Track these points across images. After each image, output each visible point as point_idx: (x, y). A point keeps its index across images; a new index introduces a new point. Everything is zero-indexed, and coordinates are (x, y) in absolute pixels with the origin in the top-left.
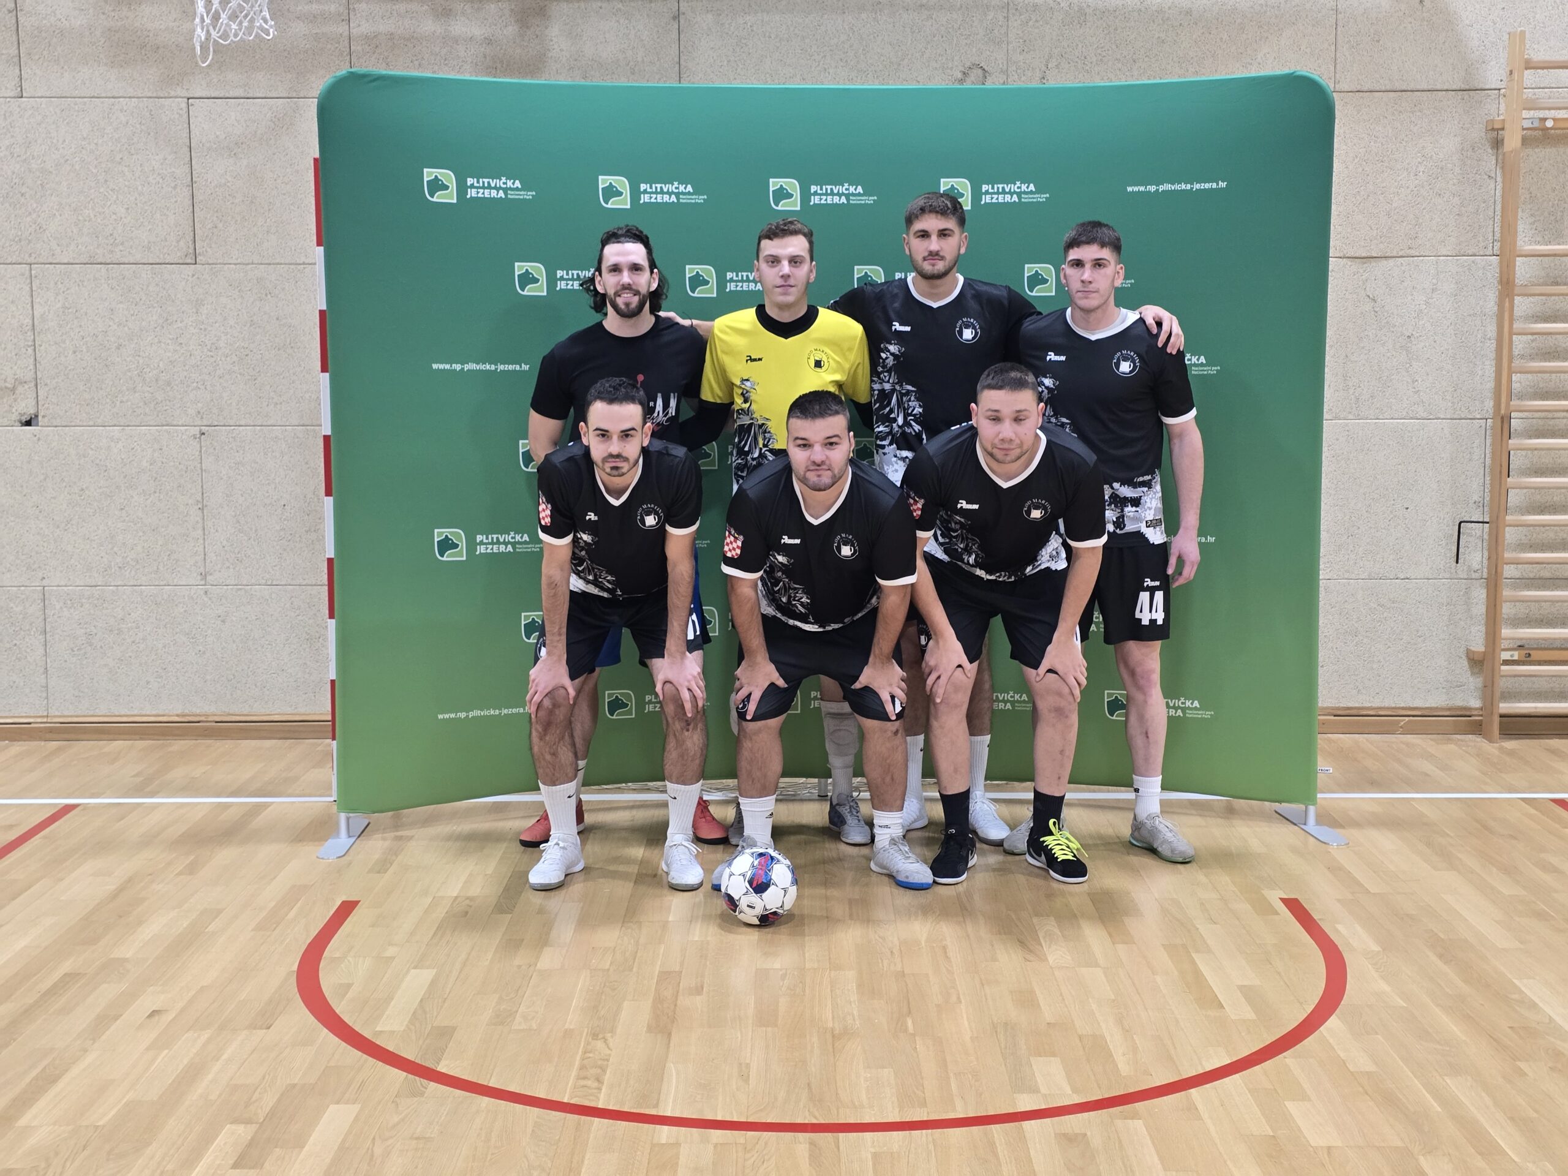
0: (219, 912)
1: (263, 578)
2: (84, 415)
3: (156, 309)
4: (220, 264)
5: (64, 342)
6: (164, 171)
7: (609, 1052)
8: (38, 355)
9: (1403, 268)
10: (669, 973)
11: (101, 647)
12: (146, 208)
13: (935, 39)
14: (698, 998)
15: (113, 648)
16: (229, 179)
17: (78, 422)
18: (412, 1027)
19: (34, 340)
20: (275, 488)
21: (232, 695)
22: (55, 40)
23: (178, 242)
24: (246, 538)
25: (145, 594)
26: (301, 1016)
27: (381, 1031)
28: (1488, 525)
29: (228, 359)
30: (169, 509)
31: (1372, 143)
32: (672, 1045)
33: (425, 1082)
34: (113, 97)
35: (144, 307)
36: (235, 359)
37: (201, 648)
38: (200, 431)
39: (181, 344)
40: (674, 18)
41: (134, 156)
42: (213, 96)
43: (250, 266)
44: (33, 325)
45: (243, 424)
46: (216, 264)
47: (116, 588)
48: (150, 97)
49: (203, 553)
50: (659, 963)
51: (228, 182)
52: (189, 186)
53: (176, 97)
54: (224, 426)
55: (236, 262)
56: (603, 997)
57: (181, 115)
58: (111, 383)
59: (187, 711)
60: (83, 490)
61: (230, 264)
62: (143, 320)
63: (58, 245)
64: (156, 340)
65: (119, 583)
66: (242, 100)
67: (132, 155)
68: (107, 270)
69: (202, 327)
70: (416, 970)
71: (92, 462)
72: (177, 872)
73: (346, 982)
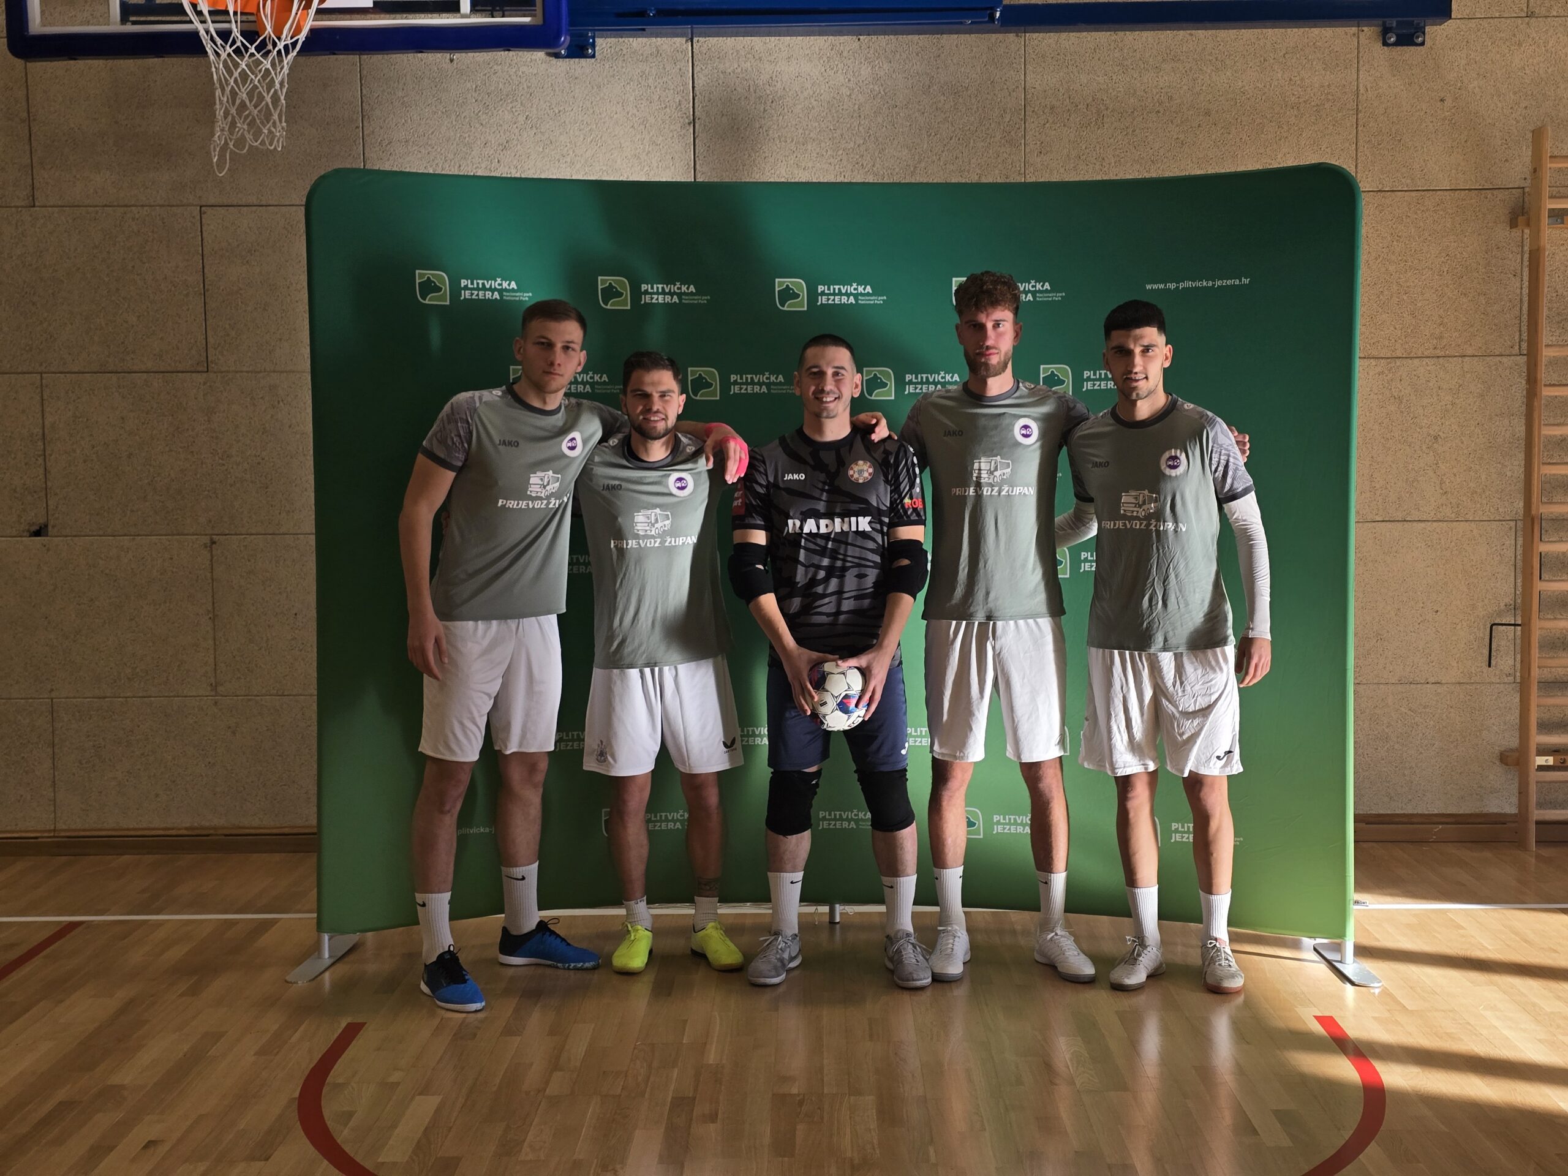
0: (221, 1035)
1: (273, 688)
2: (94, 525)
3: (166, 418)
4: (232, 372)
5: (74, 451)
6: (176, 279)
8: (48, 464)
9: (1428, 368)
10: (683, 1098)
11: (110, 760)
12: (158, 316)
13: (951, 142)
14: (712, 1126)
15: (121, 761)
16: (242, 286)
17: (88, 533)
18: (416, 1159)
19: (44, 450)
20: (287, 597)
21: (241, 807)
22: (67, 149)
23: (190, 350)
24: (257, 648)
25: (154, 705)
26: (301, 1148)
27: (383, 1163)
28: (1519, 628)
29: (240, 467)
30: (179, 619)
31: (1395, 243)
34: (126, 206)
35: (155, 415)
36: (246, 466)
37: (210, 760)
38: (211, 539)
39: (192, 452)
40: (689, 124)
41: (146, 265)
42: (225, 204)
43: (261, 375)
44: (44, 434)
45: (253, 532)
46: (228, 372)
47: (124, 699)
48: (164, 206)
49: (213, 664)
50: (673, 1088)
51: (241, 289)
52: (201, 294)
53: (189, 205)
54: (236, 534)
55: (248, 369)
56: (614, 1126)
57: (194, 224)
58: (121, 492)
59: (196, 824)
60: (92, 600)
61: (242, 372)
62: (154, 428)
63: (70, 354)
64: (167, 449)
65: (127, 695)
66: (255, 208)
67: (144, 263)
68: (118, 379)
69: (214, 435)
70: (422, 1097)
71: (102, 572)
72: (180, 992)
73: (349, 1109)
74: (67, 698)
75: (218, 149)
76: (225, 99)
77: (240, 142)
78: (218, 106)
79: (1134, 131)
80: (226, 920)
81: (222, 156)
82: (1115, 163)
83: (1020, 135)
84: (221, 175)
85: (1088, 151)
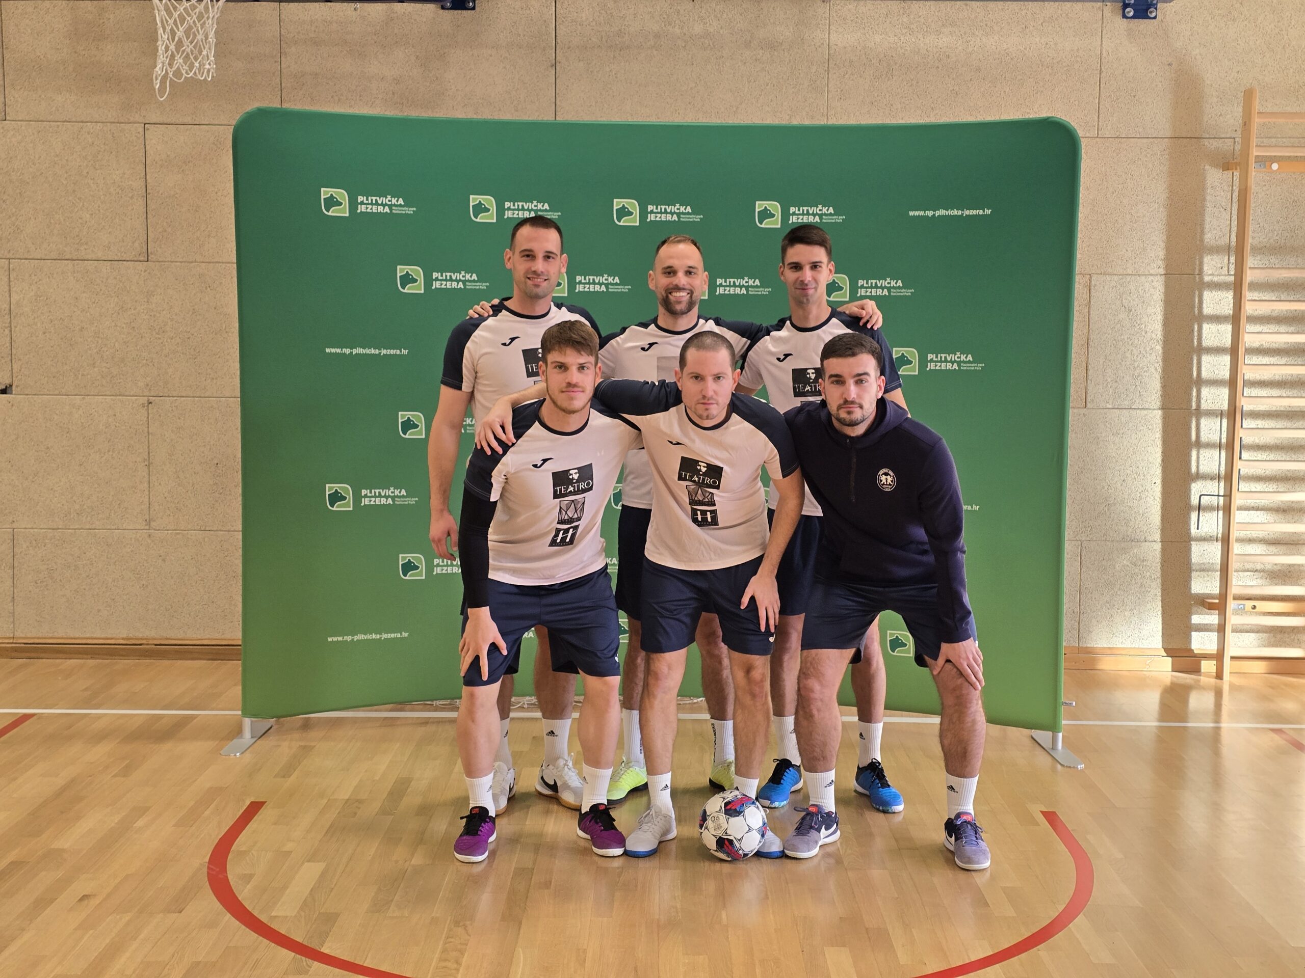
0: (147, 809)
1: (198, 525)
2: (51, 386)
3: (113, 299)
4: (168, 261)
5: (36, 324)
6: (123, 184)
7: (469, 937)
8: (14, 335)
9: (1153, 284)
10: (523, 869)
11: (61, 580)
12: (108, 214)
13: (768, 87)
15: (70, 581)
16: (178, 191)
17: (46, 392)
18: (303, 914)
19: (11, 323)
20: (210, 449)
21: (169, 622)
22: (34, 73)
23: (133, 243)
24: (184, 491)
25: (98, 536)
26: (209, 903)
27: (276, 916)
28: (1222, 498)
29: (173, 341)
30: (120, 465)
32: (522, 931)
33: (310, 961)
34: (82, 122)
35: (103, 296)
36: (179, 341)
37: (144, 582)
38: (148, 401)
39: (134, 327)
40: (552, 66)
41: (98, 172)
42: (166, 122)
43: (194, 264)
44: (10, 310)
45: (184, 395)
46: (165, 262)
47: (73, 531)
48: (114, 123)
49: (148, 503)
50: (515, 861)
51: (177, 194)
52: (143, 197)
53: (135, 123)
54: (169, 396)
55: (181, 260)
56: (466, 890)
57: (139, 138)
58: (74, 359)
59: (131, 635)
60: (48, 448)
61: (176, 262)
62: (103, 307)
63: (33, 244)
64: (113, 324)
65: (76, 527)
66: (190, 126)
67: (97, 170)
68: (73, 265)
69: (152, 314)
70: (310, 863)
71: (57, 425)
72: (113, 774)
73: (249, 873)
74: (25, 528)
75: (160, 78)
76: (166, 37)
77: (178, 73)
78: (160, 43)
79: (918, 83)
80: (154, 715)
81: (163, 83)
82: (902, 108)
83: (824, 84)
84: (162, 99)
85: (879, 98)
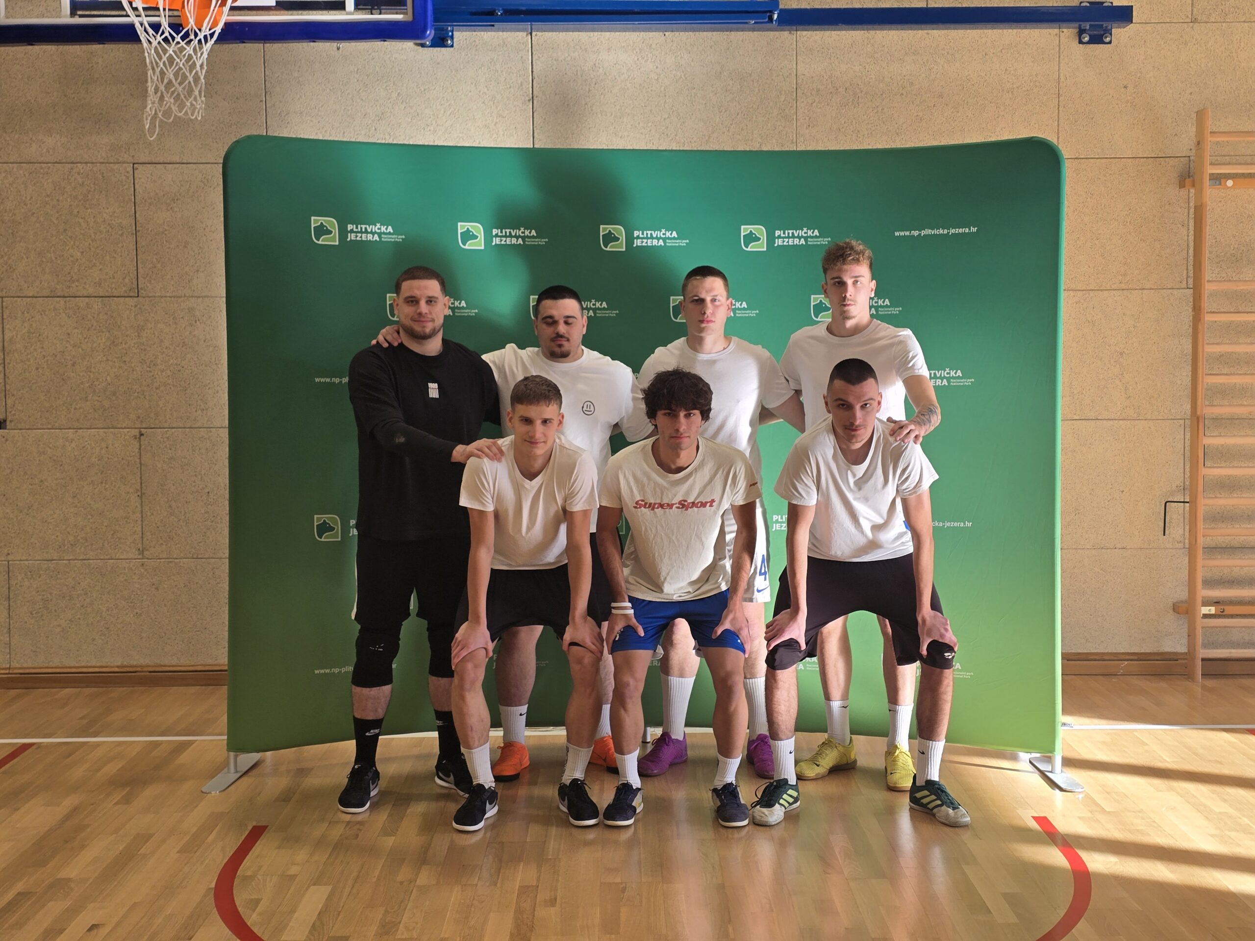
0: (152, 835)
1: (190, 552)
2: (45, 420)
3: (104, 334)
5: (29, 360)
6: (113, 222)
8: (7, 371)
9: (1115, 299)
10: (528, 887)
11: (55, 611)
12: (98, 251)
13: (738, 117)
14: (552, 910)
15: (65, 611)
16: (166, 228)
17: (40, 426)
18: (312, 937)
19: (4, 359)
20: (201, 478)
21: (163, 649)
22: (25, 117)
23: (124, 279)
24: (176, 520)
25: (92, 566)
26: (218, 929)
28: (1188, 505)
29: (164, 374)
30: (113, 496)
31: (1089, 199)
34: (72, 163)
35: (95, 332)
36: (169, 373)
37: (138, 611)
38: (140, 432)
39: (125, 361)
40: (529, 100)
41: (89, 211)
42: (153, 161)
43: (182, 299)
44: (4, 347)
45: (175, 426)
46: (155, 297)
47: (67, 562)
48: (103, 163)
49: (141, 533)
50: (519, 879)
51: (166, 230)
52: (133, 234)
53: (124, 163)
54: (160, 428)
55: (171, 295)
56: (473, 909)
57: (128, 178)
58: (66, 394)
59: (125, 663)
60: (42, 481)
61: (166, 297)
62: (94, 342)
63: (25, 282)
64: (105, 359)
65: (71, 558)
66: (178, 165)
67: (87, 209)
68: (65, 302)
69: (143, 347)
70: (316, 887)
71: (50, 458)
72: (115, 801)
73: (256, 897)
75: (149, 118)
76: (156, 78)
77: (168, 113)
78: (149, 84)
79: (883, 110)
80: (151, 742)
81: (152, 123)
82: (868, 134)
83: (793, 112)
84: (152, 139)
85: (846, 125)
